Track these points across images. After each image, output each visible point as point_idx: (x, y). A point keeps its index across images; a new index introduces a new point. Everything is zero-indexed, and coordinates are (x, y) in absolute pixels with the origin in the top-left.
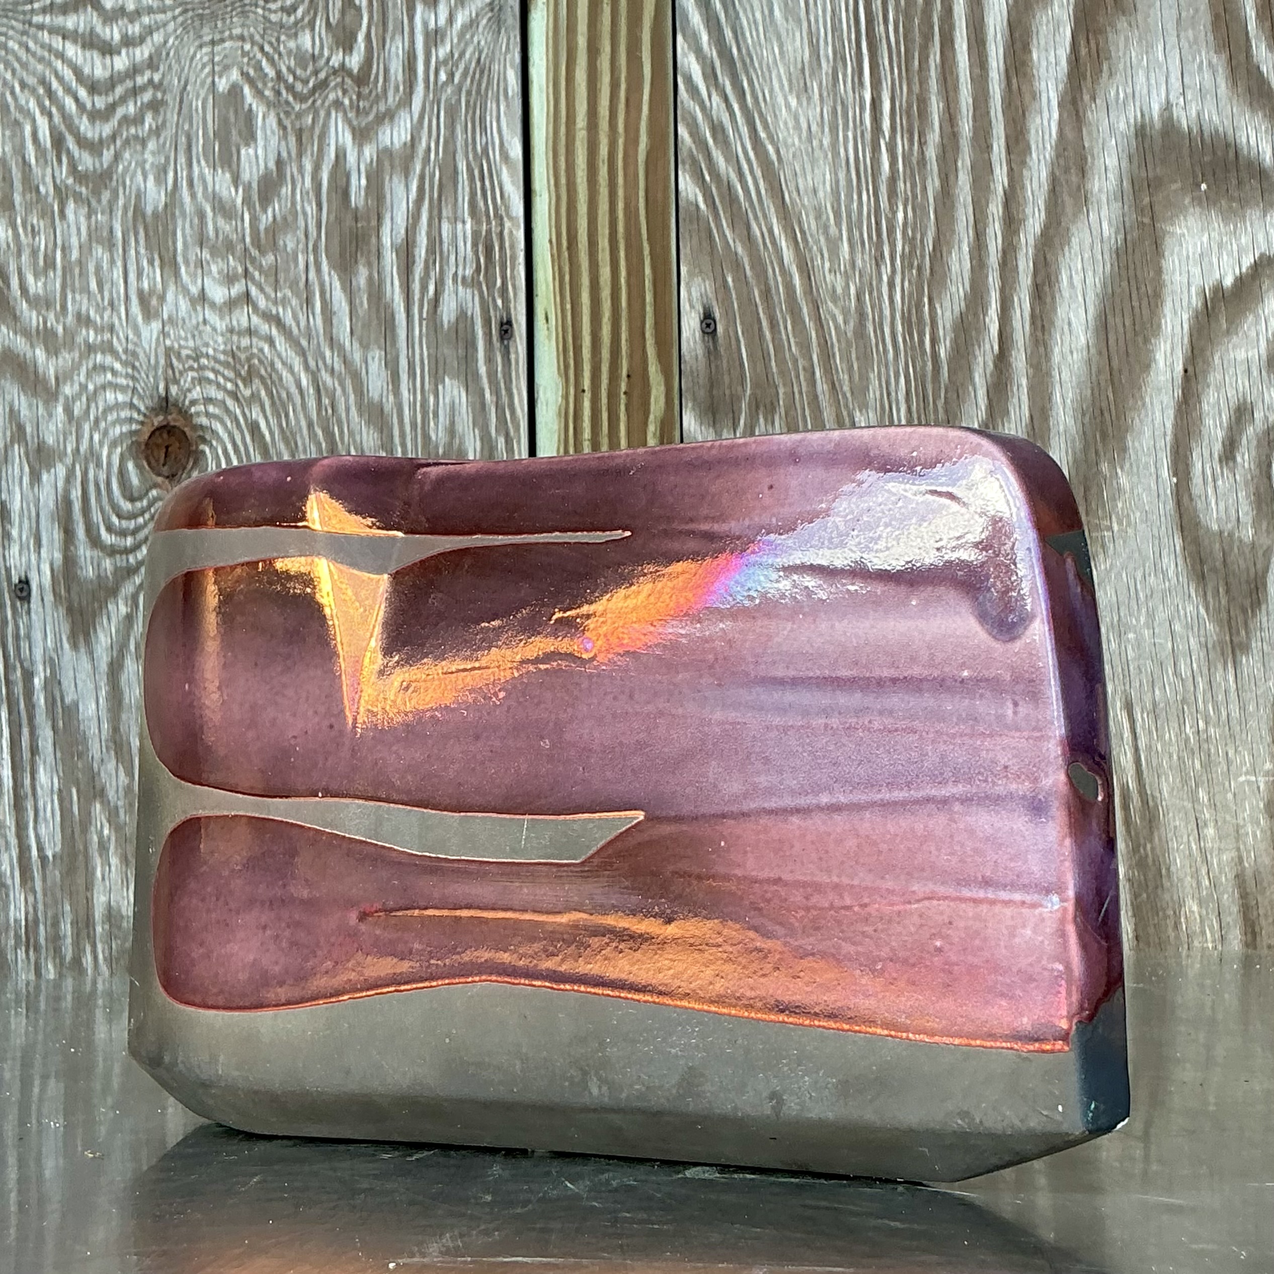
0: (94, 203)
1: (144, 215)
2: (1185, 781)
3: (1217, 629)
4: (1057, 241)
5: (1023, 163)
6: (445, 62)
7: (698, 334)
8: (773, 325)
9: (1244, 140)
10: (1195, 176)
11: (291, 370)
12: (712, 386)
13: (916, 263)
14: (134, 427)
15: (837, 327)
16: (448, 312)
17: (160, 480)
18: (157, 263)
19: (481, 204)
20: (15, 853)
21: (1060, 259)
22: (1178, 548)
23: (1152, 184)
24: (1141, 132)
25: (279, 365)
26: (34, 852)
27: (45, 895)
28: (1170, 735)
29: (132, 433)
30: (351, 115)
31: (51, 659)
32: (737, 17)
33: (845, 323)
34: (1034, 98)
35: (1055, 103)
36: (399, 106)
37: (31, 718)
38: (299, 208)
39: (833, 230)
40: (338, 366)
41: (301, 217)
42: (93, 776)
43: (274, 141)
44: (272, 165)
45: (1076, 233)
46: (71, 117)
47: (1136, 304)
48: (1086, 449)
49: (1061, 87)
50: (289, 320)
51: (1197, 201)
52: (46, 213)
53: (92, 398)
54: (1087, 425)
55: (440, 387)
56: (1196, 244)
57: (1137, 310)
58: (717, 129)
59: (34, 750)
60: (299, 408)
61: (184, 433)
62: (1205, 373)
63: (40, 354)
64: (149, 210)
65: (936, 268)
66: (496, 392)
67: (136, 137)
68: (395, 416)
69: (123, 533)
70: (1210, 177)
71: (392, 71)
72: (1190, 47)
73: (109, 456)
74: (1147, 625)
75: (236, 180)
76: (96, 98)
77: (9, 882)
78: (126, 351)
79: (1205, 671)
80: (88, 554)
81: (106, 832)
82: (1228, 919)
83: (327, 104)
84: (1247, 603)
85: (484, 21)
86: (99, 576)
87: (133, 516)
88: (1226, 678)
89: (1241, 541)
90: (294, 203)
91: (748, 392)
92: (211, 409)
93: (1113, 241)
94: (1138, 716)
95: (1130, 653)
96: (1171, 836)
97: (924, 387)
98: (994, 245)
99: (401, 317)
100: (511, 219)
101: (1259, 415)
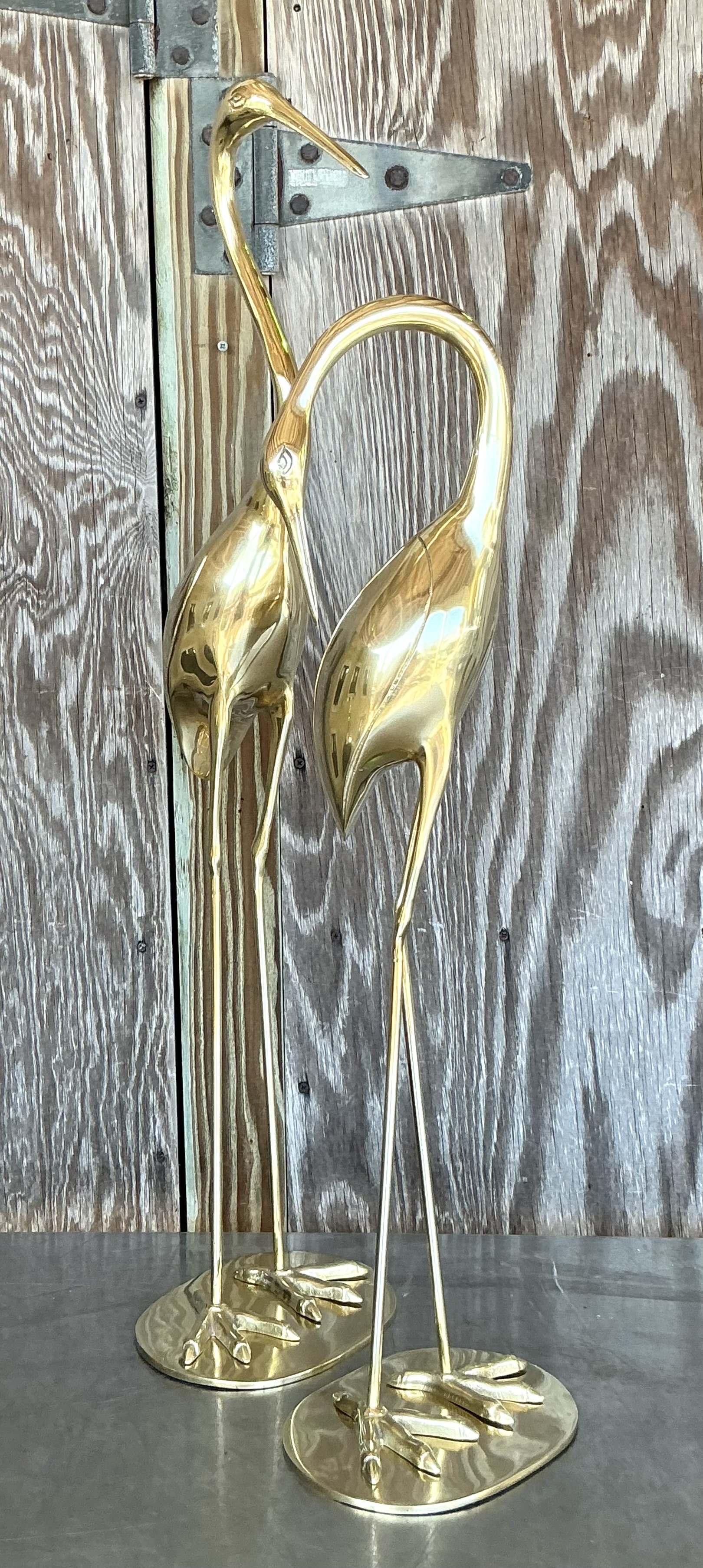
2: (627, 1086)
3: (656, 985)
4: (554, 710)
5: (532, 654)
6: (103, 570)
7: (292, 770)
9: (693, 641)
10: (656, 668)
12: (302, 806)
16: (108, 754)
19: (132, 675)
21: (556, 723)
22: (631, 929)
23: (625, 672)
24: (619, 634)
28: (619, 1054)
30: (33, 611)
32: (322, 537)
34: (542, 606)
35: (557, 610)
36: (68, 604)
40: (29, 794)
45: (568, 705)
47: (609, 758)
48: (569, 859)
49: (562, 598)
51: (657, 685)
54: (571, 843)
55: (104, 809)
56: (654, 718)
57: (610, 763)
62: (656, 809)
65: (466, 728)
66: (145, 811)
68: (72, 830)
70: (667, 669)
71: (63, 577)
72: (658, 571)
74: (606, 979)
79: (645, 1013)
83: (14, 602)
84: (677, 969)
85: (131, 539)
88: (659, 1018)
89: (675, 926)
93: (595, 713)
94: (597, 1041)
95: (594, 998)
96: (616, 1120)
97: (455, 812)
98: (509, 712)
99: (74, 758)
100: (155, 686)
101: (692, 840)
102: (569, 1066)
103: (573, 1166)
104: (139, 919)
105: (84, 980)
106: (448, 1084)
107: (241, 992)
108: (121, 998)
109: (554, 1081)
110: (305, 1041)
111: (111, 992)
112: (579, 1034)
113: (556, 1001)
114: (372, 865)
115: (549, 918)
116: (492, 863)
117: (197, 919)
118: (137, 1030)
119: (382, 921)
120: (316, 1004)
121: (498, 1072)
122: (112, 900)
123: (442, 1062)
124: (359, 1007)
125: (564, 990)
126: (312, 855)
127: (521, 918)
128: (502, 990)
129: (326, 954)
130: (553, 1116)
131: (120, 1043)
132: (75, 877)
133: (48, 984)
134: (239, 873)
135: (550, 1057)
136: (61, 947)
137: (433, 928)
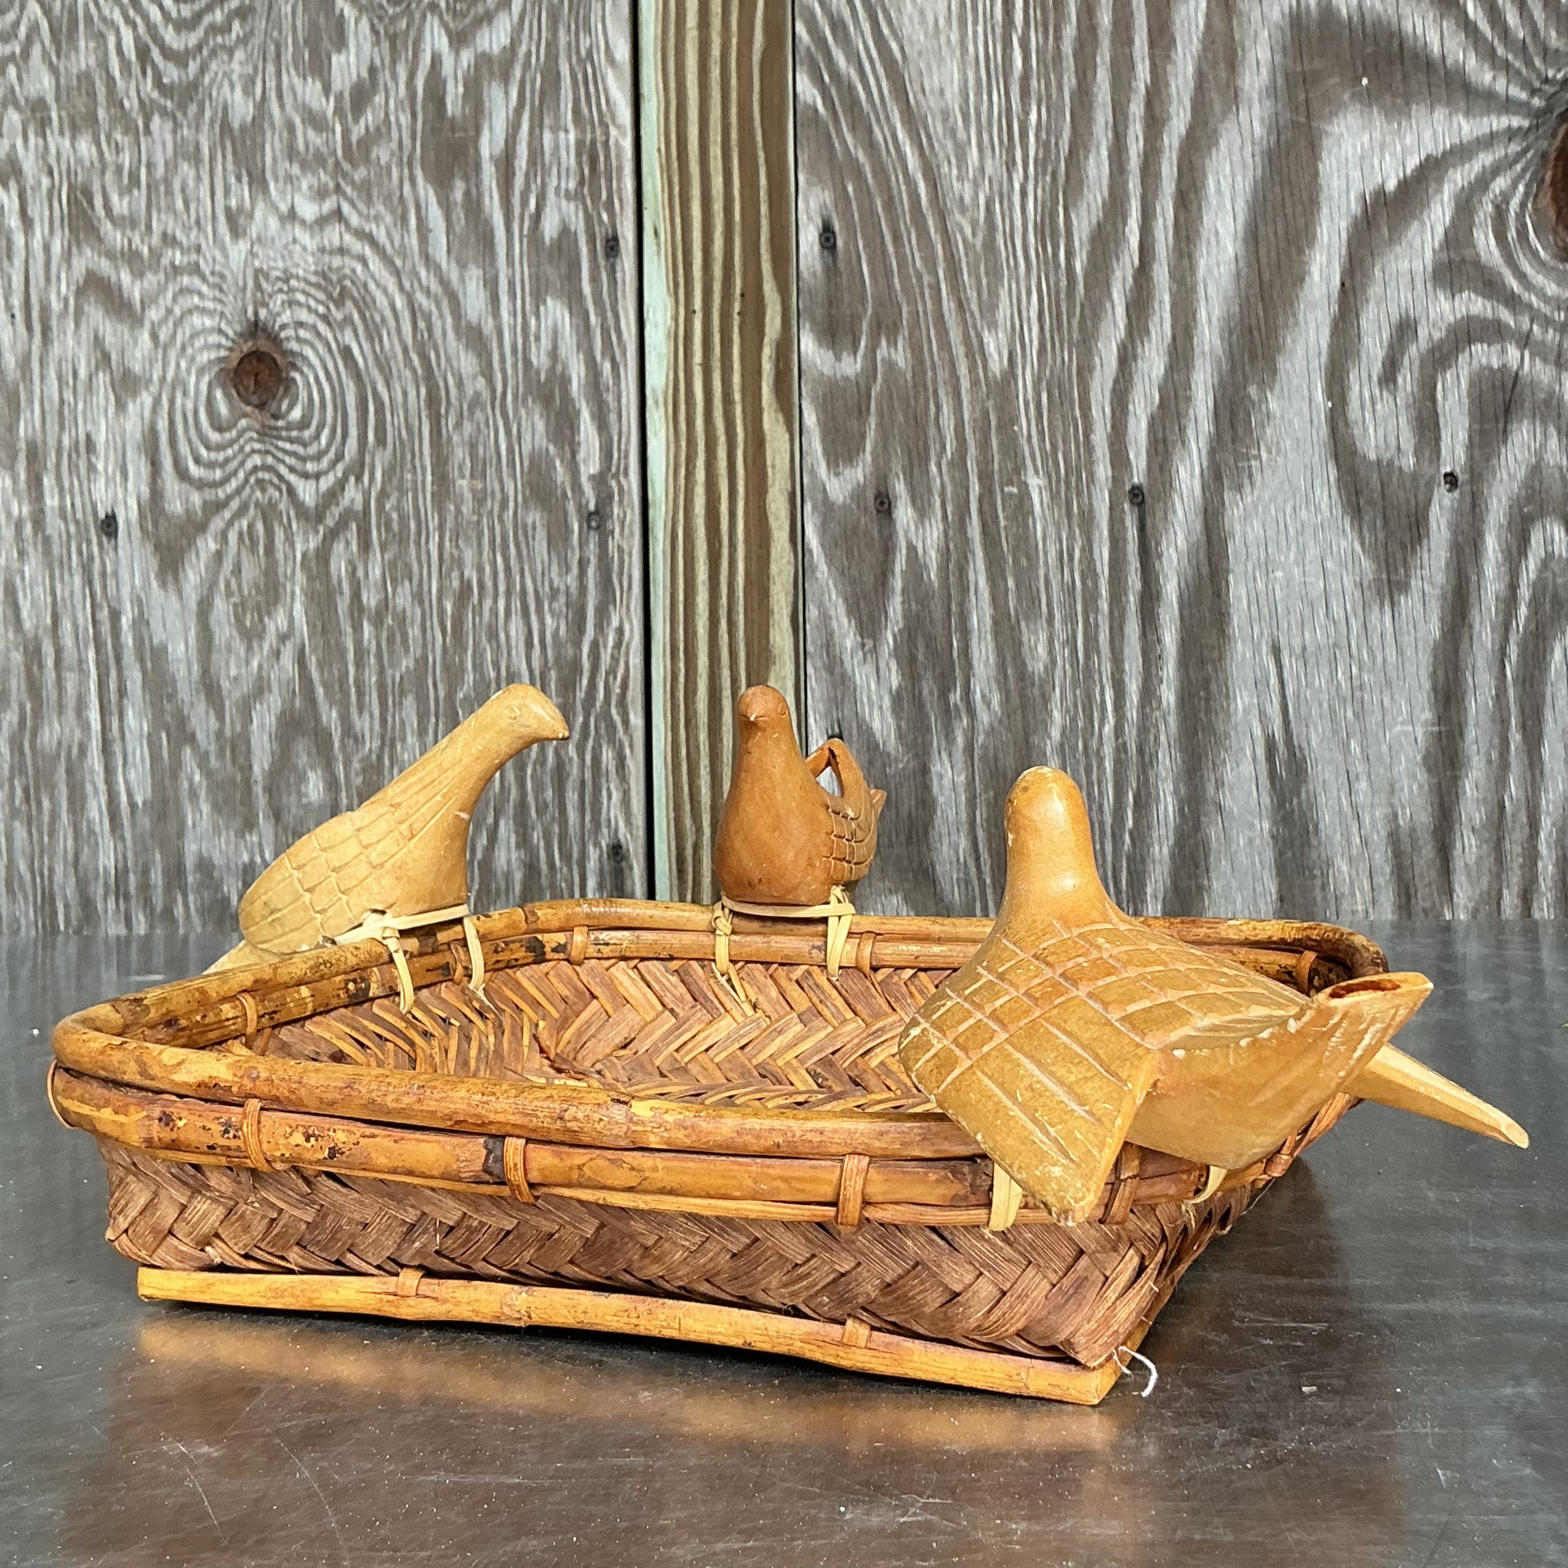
0: (179, 115)
1: (231, 130)
2: (1335, 732)
3: (1374, 567)
4: (1204, 142)
5: (1168, 58)
7: (817, 248)
8: (897, 238)
9: (1410, 29)
10: (1355, 71)
11: (385, 292)
12: (831, 305)
13: (1050, 169)
14: (223, 353)
15: (964, 240)
16: (550, 228)
17: (249, 409)
18: (245, 179)
19: (585, 110)
20: (103, 799)
21: (1207, 162)
22: (1332, 478)
23: (1309, 79)
24: (1297, 23)
25: (372, 286)
26: (124, 798)
27: (135, 843)
28: (1321, 681)
29: (220, 360)
30: (447, 18)
31: (139, 597)
33: (974, 234)
36: (497, 8)
37: (118, 660)
38: (392, 119)
39: (961, 134)
40: (435, 287)
41: (394, 127)
42: (182, 721)
43: (367, 47)
44: (365, 74)
45: (1225, 135)
46: (155, 27)
47: (1289, 211)
48: (1233, 370)
50: (381, 236)
51: (1357, 97)
52: (130, 129)
53: (179, 323)
54: (1236, 346)
55: (542, 308)
56: (1354, 147)
57: (1291, 218)
58: (838, 26)
59: (122, 692)
60: (393, 331)
61: (274, 360)
62: (1364, 287)
63: (126, 277)
64: (236, 125)
65: (1072, 175)
67: (223, 47)
68: (494, 338)
69: (211, 465)
70: (1372, 71)
73: (197, 383)
74: (1296, 562)
75: (327, 90)
76: (182, 6)
77: (98, 829)
78: (213, 273)
79: (1360, 613)
80: (176, 488)
81: (197, 778)
82: (1380, 880)
83: (421, 7)
84: (1407, 538)
86: (187, 511)
87: (220, 447)
88: (1381, 620)
89: (1401, 469)
90: (387, 115)
91: (870, 311)
92: (302, 333)
93: (1265, 143)
94: (1286, 661)
95: (1278, 592)
96: (1319, 790)
97: (1058, 305)
98: (1135, 148)
99: (500, 234)
100: (618, 127)
101: (1422, 333)
102: (1242, 700)
103: (1253, 863)
104: (592, 478)
105: (508, 568)
106: (1055, 733)
107: (740, 593)
108: (562, 599)
109: (1220, 728)
110: (837, 670)
111: (547, 588)
112: (1256, 650)
113: (1219, 596)
114: (936, 392)
115: (1205, 464)
116: (1116, 381)
117: (676, 479)
118: (586, 650)
119: (953, 479)
120: (853, 610)
121: (1132, 713)
122: (551, 448)
123: (1045, 699)
124: (918, 616)
125: (1231, 578)
126: (846, 378)
127: (1161, 467)
128: (1134, 581)
129: (867, 532)
130: (1219, 784)
131: (560, 669)
132: (498, 412)
133: (455, 574)
134: (738, 409)
135: (1213, 686)
136: (475, 518)
137: (1026, 485)
